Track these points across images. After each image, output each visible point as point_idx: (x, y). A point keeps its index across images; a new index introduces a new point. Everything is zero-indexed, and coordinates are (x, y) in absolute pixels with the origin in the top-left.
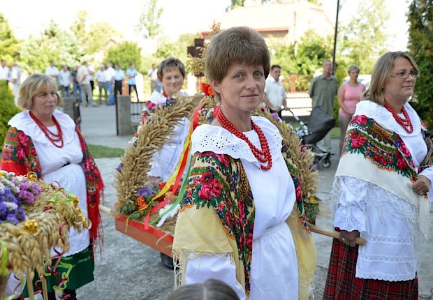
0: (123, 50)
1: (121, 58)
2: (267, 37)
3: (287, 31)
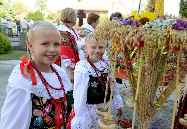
0: (36, 14)
1: (35, 18)
2: (100, 13)
3: (107, 12)
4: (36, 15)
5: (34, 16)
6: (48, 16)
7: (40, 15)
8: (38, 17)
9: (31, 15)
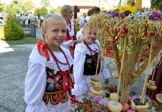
4: (42, 11)
5: (40, 11)
6: (51, 11)
7: (45, 10)
8: (43, 12)
9: (38, 10)
